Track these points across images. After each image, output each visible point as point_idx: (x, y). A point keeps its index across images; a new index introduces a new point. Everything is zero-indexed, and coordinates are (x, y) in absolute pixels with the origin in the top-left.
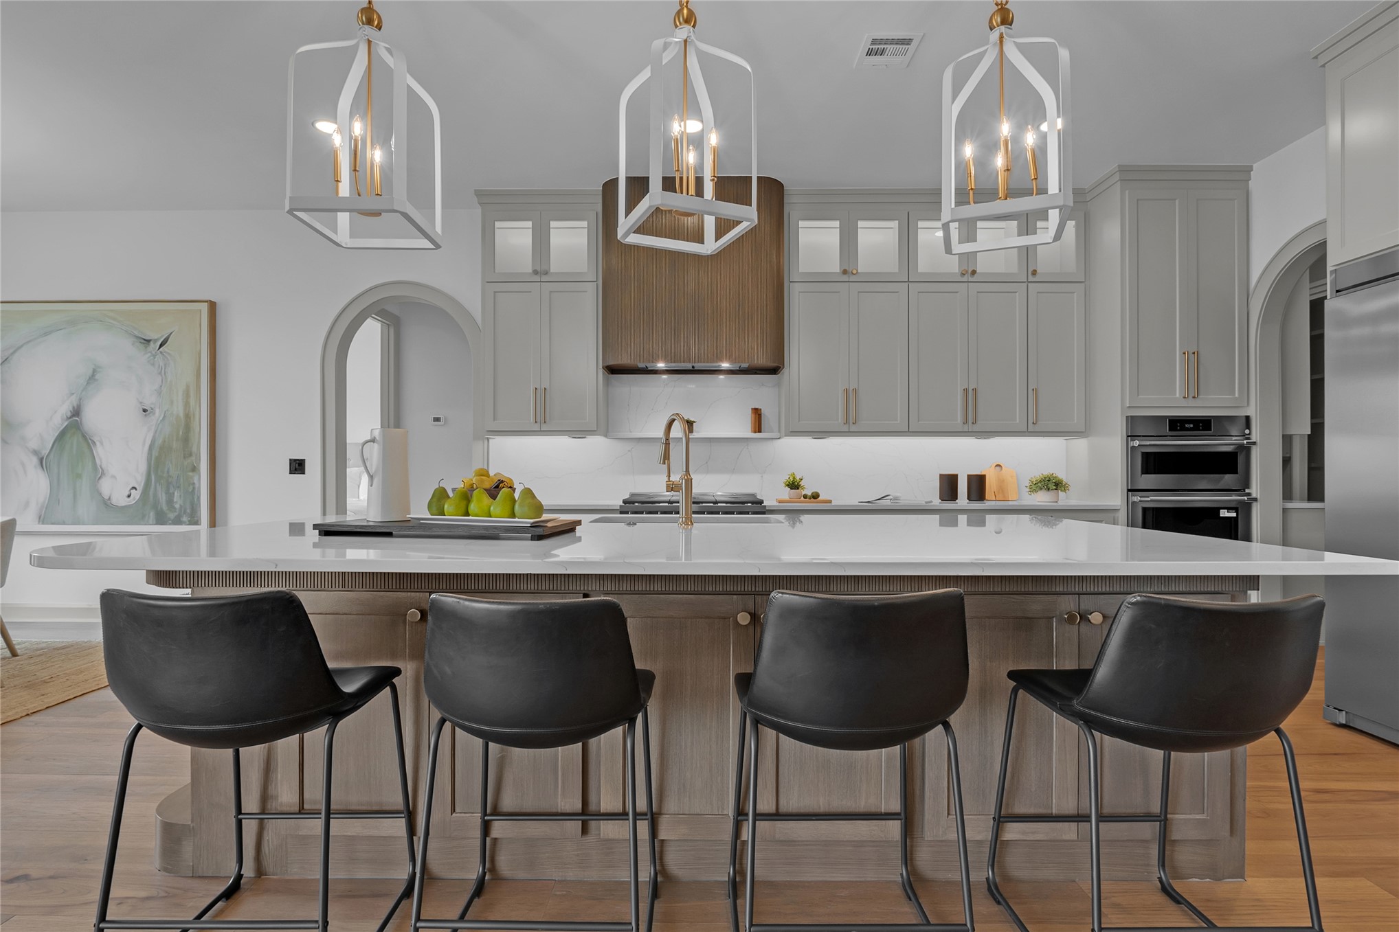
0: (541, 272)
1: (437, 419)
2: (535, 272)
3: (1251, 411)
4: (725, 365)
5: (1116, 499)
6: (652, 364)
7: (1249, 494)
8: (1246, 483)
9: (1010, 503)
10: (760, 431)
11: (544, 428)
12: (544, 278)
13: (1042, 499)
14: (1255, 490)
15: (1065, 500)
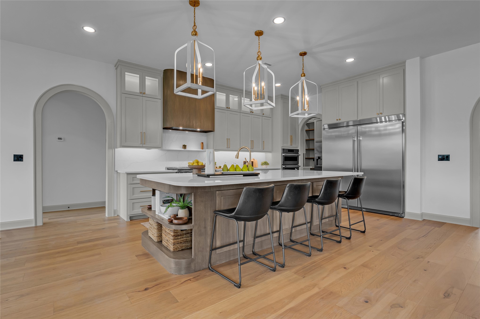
0: (142, 93)
1: (60, 139)
2: (141, 93)
3: (299, 148)
4: (198, 130)
5: (280, 166)
6: (178, 128)
7: (299, 165)
8: (298, 163)
9: (257, 168)
10: (203, 149)
11: (144, 146)
12: (144, 95)
13: (264, 167)
14: (300, 164)
15: (268, 167)
